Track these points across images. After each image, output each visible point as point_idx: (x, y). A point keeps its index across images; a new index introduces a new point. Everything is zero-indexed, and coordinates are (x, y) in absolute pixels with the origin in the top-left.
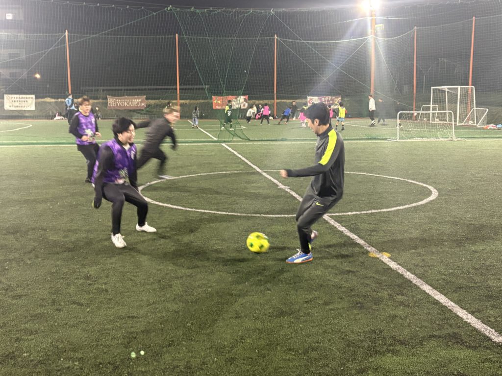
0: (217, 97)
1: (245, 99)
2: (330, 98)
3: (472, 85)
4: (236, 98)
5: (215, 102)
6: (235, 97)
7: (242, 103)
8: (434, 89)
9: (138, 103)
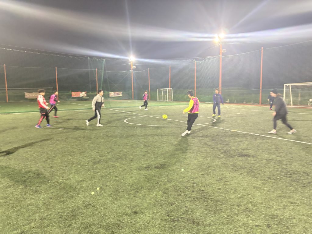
0: (74, 92)
2: (118, 92)
3: (171, 88)
6: (81, 92)
7: (84, 94)
8: (158, 90)
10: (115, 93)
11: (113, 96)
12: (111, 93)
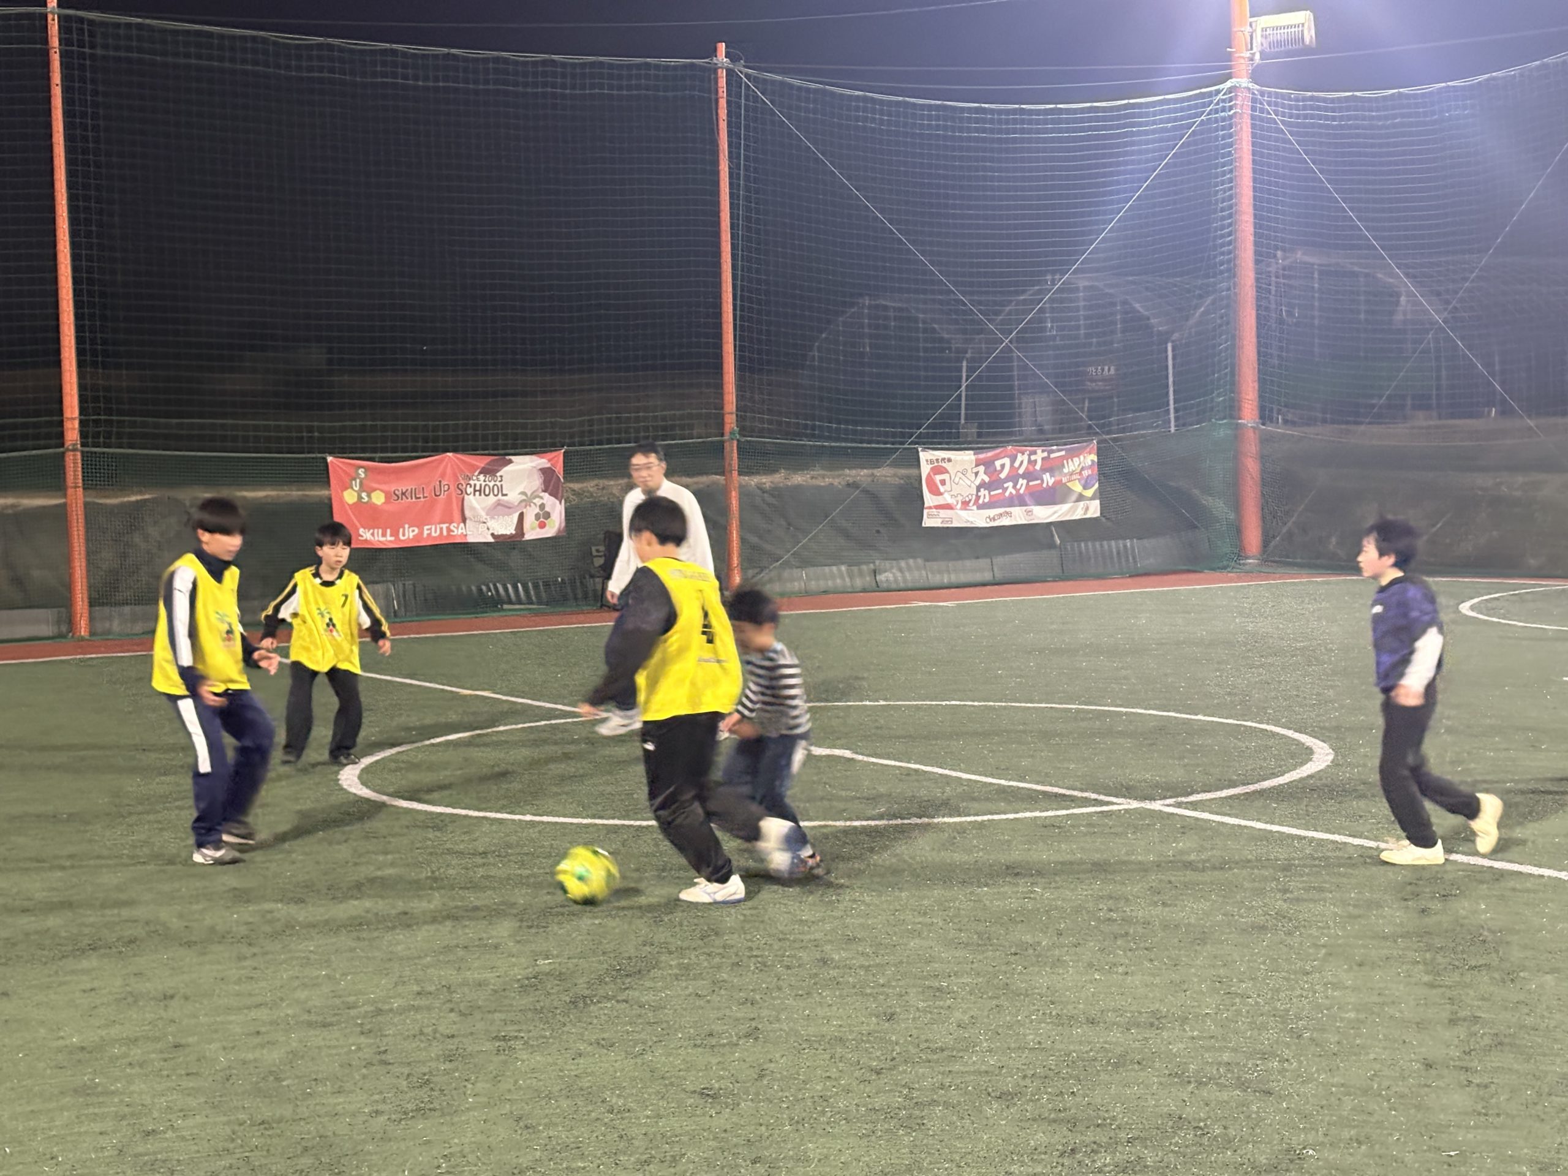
5: (350, 497)
10: (1003, 464)
11: (979, 519)
12: (938, 470)
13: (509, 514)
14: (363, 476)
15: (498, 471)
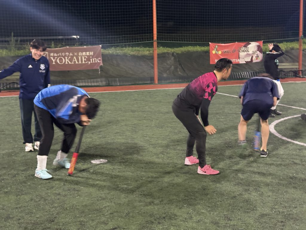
1: (259, 47)
4: (245, 46)
5: (214, 52)
6: (243, 44)
7: (254, 53)
9: (88, 59)
13: (250, 56)
14: (217, 47)
15: (247, 46)
